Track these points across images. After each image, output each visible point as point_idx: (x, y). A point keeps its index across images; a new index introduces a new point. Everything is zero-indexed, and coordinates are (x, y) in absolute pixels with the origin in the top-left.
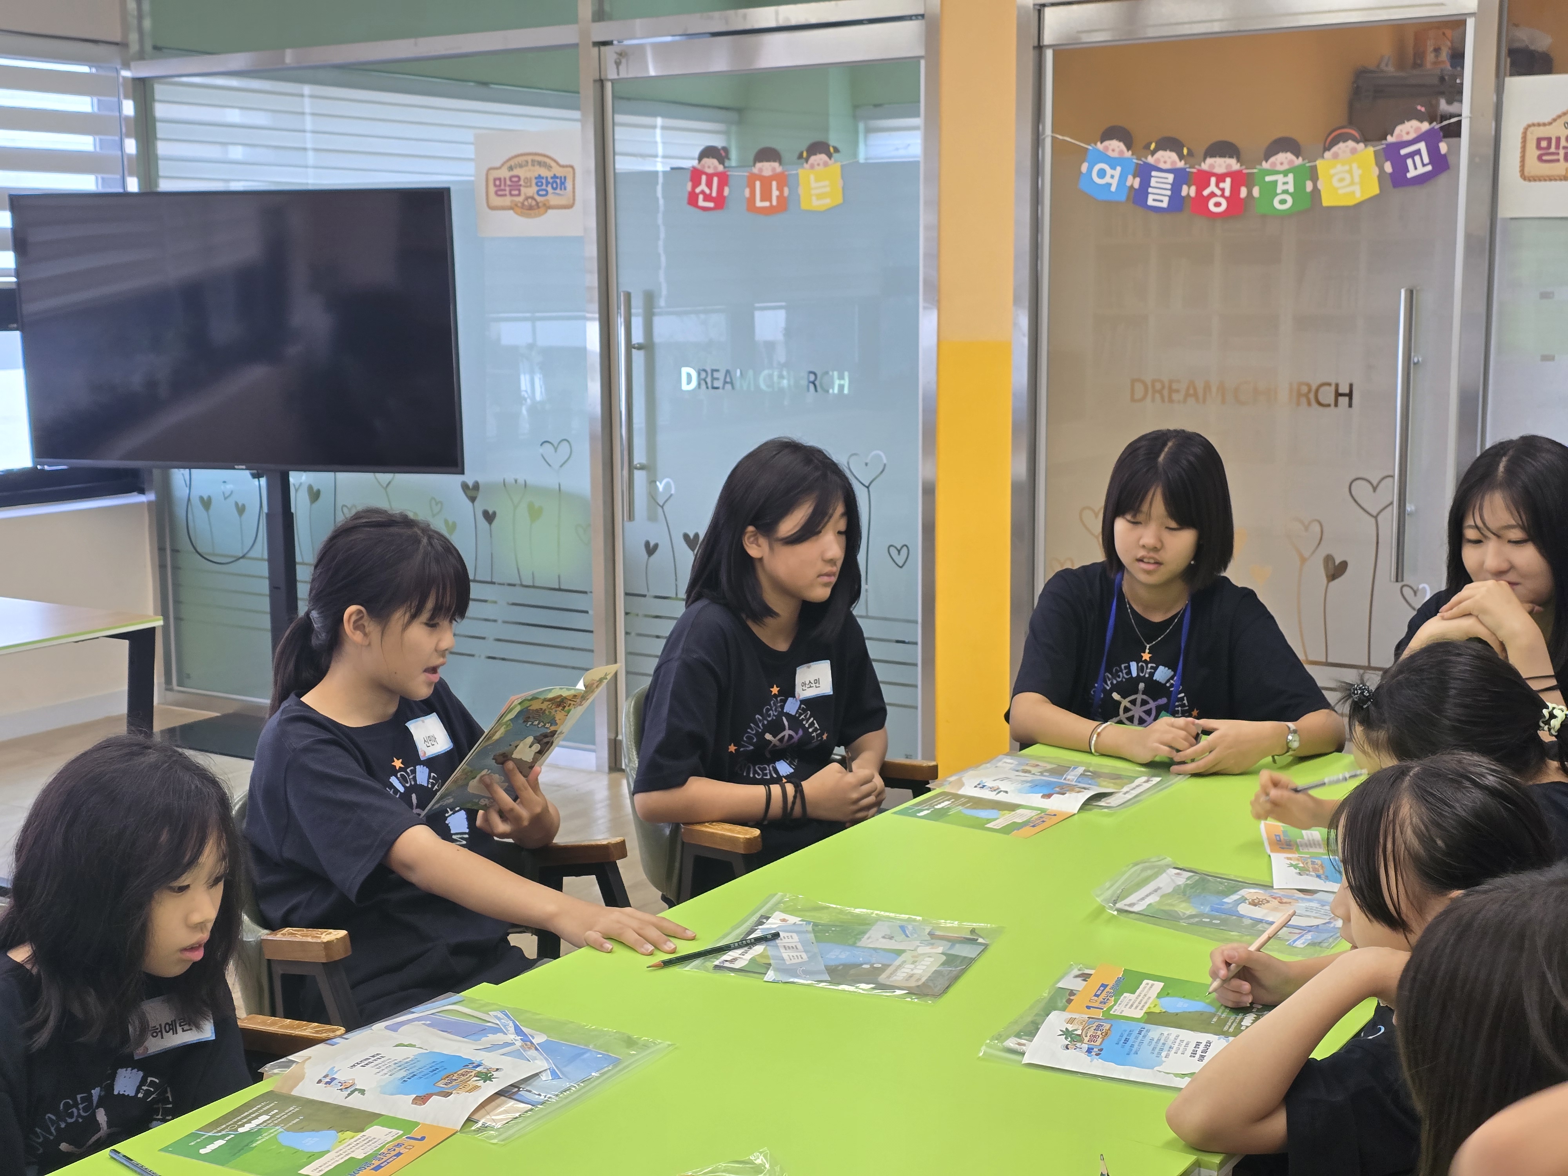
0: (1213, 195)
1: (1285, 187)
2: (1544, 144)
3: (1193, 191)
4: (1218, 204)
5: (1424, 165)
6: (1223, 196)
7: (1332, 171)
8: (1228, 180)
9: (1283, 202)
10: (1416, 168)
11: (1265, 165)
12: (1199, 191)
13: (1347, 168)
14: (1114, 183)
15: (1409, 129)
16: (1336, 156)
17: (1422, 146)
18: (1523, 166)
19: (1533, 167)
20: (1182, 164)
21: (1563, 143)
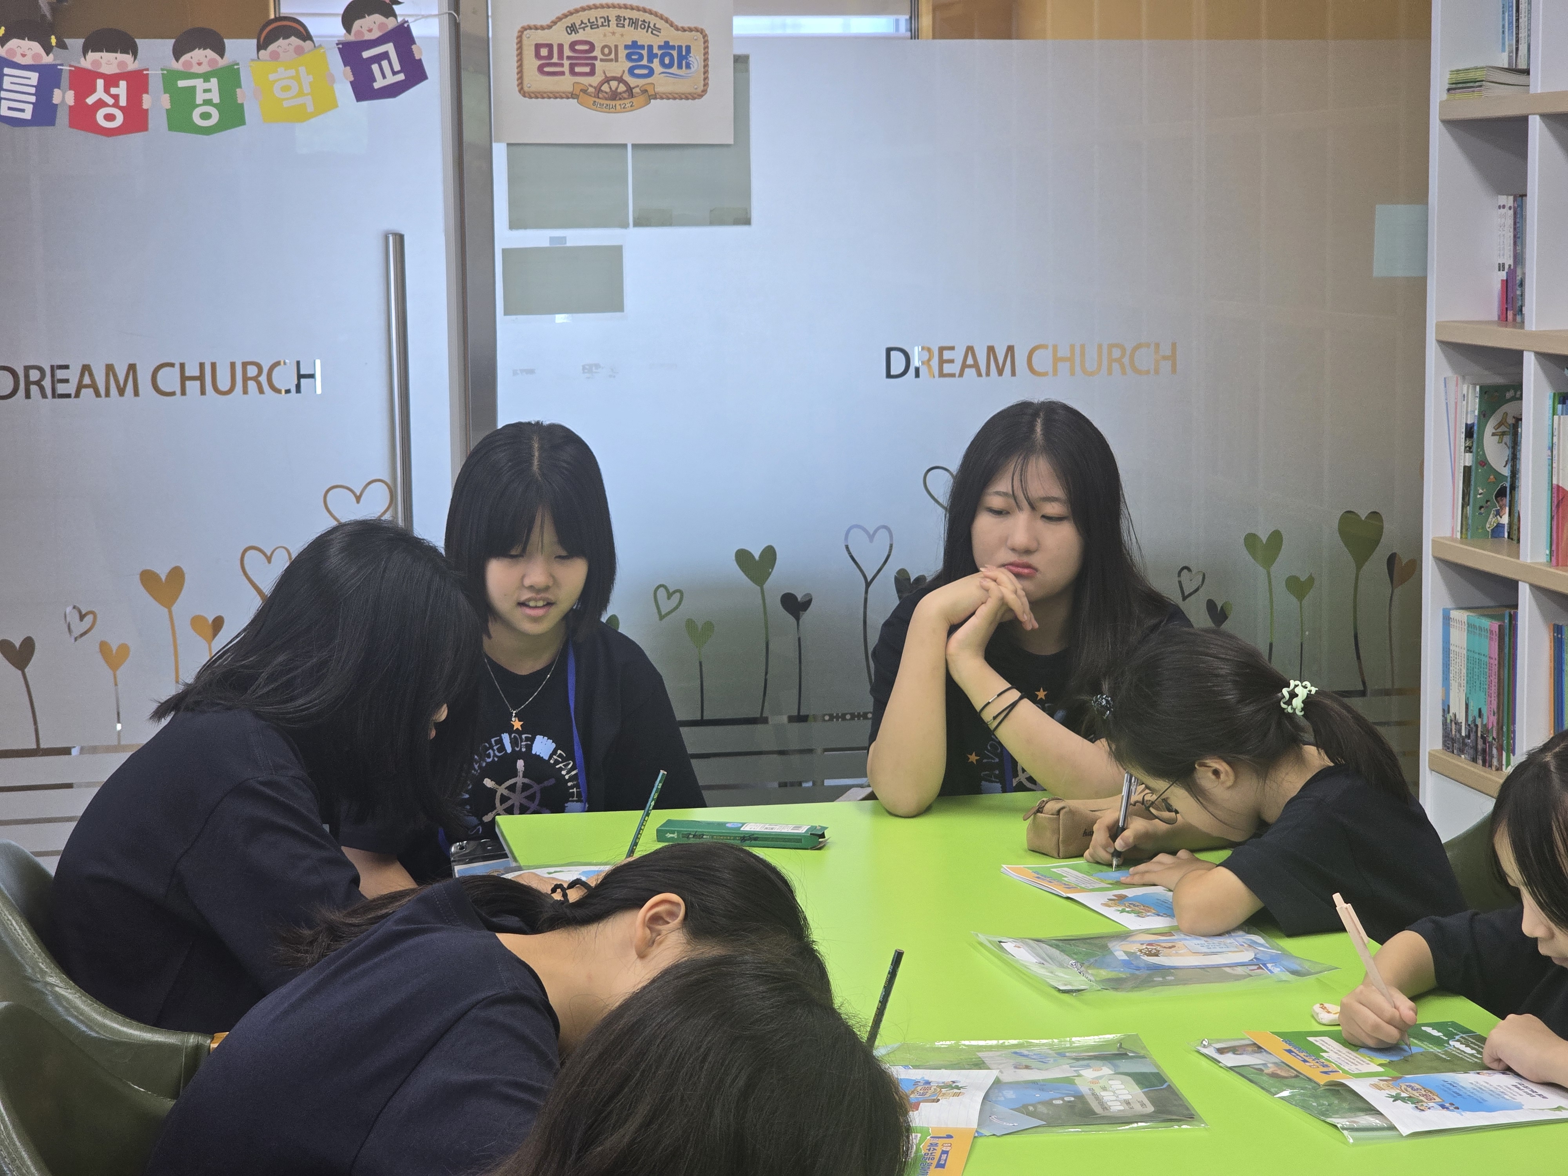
0: (101, 104)
1: (207, 96)
2: (544, 52)
3: (70, 98)
4: (110, 117)
5: (394, 73)
6: (116, 105)
7: (272, 77)
8: (123, 84)
9: (205, 116)
10: (384, 77)
11: (176, 65)
12: (80, 97)
13: (292, 72)
16: (275, 56)
17: (389, 48)
18: (521, 78)
19: (535, 80)
20: (48, 59)
21: (567, 52)
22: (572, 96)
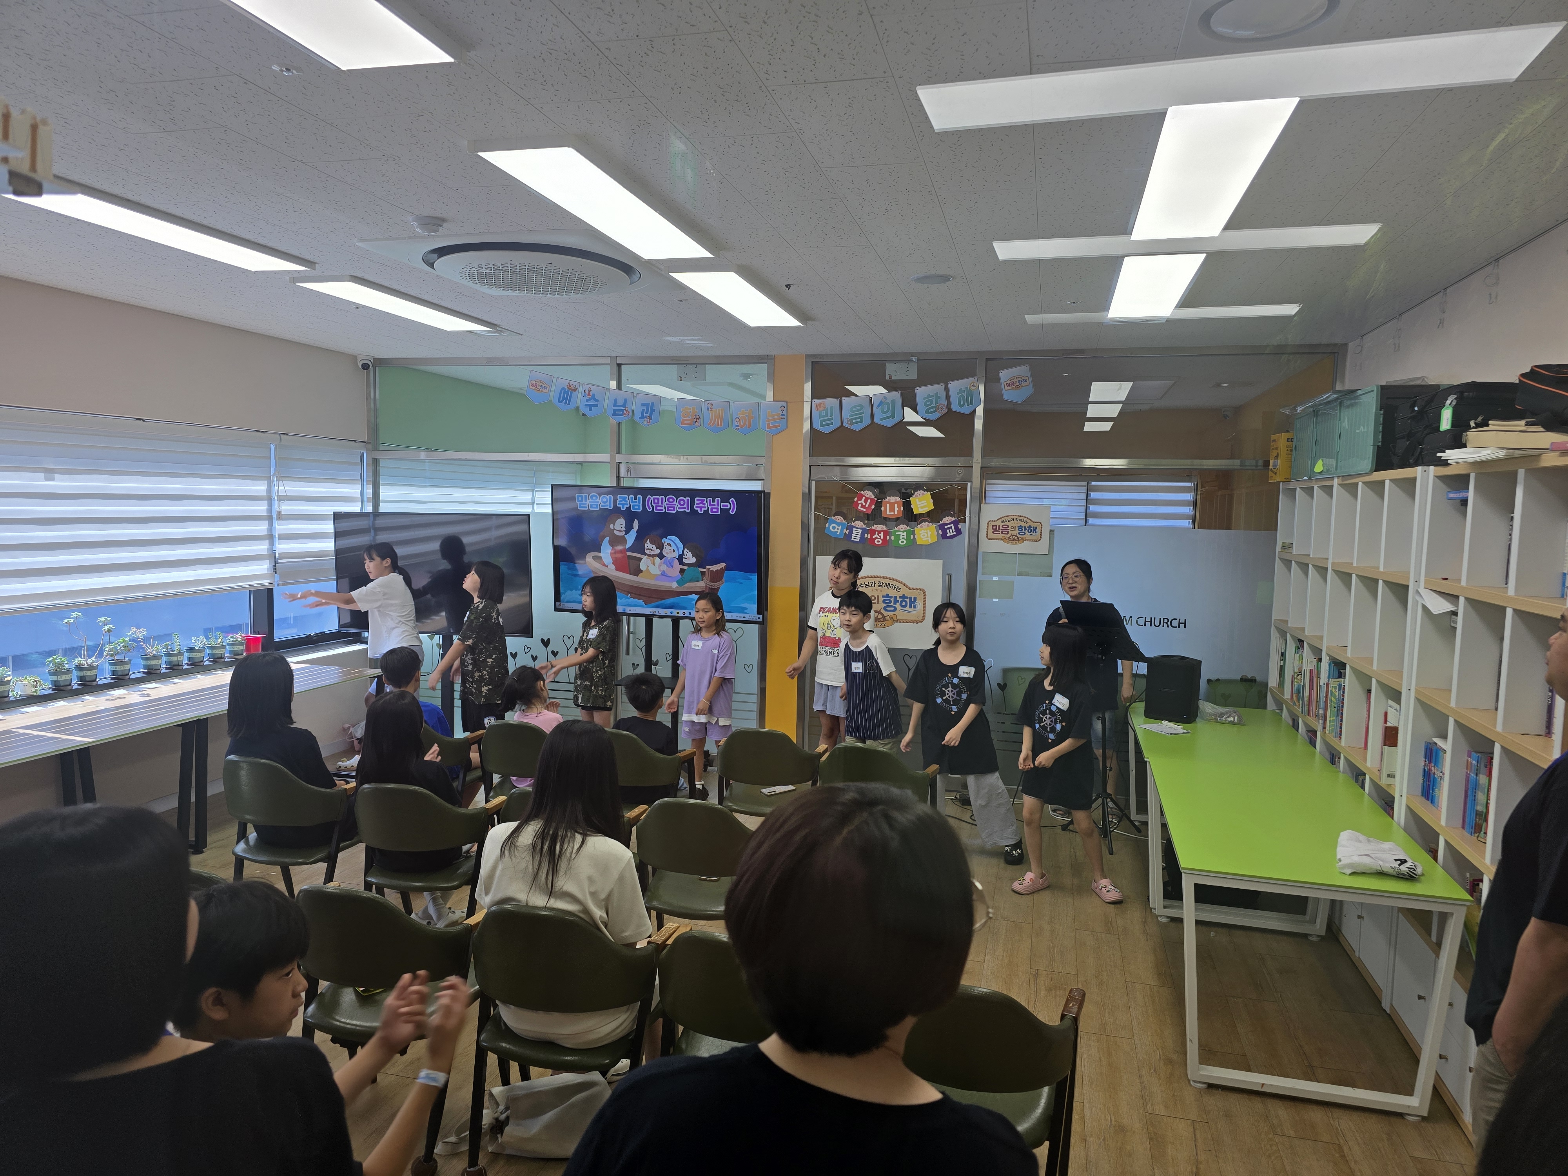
0: (876, 538)
1: (903, 537)
2: (994, 528)
3: (869, 536)
4: (878, 541)
5: (953, 532)
6: (880, 538)
7: (920, 531)
8: (882, 533)
9: (903, 542)
10: (950, 533)
11: (896, 529)
13: (926, 531)
14: (839, 531)
15: (947, 519)
16: (922, 527)
17: (952, 525)
18: (987, 534)
19: (991, 535)
20: (865, 526)
21: (1001, 528)
22: (1002, 540)
